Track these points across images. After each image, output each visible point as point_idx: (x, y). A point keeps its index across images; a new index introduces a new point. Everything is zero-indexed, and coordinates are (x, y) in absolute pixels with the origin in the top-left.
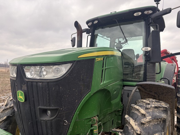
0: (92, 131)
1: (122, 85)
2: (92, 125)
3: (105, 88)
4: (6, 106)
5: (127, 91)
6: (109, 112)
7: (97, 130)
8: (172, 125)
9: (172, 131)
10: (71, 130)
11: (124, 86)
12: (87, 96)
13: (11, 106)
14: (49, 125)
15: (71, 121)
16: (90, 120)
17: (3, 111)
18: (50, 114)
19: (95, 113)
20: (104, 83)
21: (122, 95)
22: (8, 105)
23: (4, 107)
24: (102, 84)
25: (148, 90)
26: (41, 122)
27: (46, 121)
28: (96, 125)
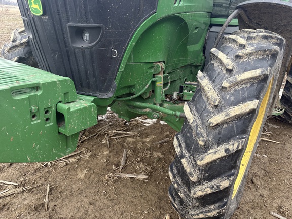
0: (154, 83)
1: (209, 23)
2: (154, 75)
3: (181, 15)
4: (13, 41)
5: (215, 33)
6: (181, 65)
7: (162, 82)
8: (278, 84)
9: (276, 94)
10: (123, 70)
11: (211, 25)
12: (149, 18)
13: (22, 42)
14: (87, 55)
15: (123, 55)
16: (151, 65)
17: (10, 49)
18: (88, 39)
19: (160, 57)
20: (180, 5)
21: (206, 40)
22: (16, 41)
23: (10, 44)
24: (176, 5)
25: (255, 22)
26: (74, 52)
27: (82, 49)
28: (161, 75)
